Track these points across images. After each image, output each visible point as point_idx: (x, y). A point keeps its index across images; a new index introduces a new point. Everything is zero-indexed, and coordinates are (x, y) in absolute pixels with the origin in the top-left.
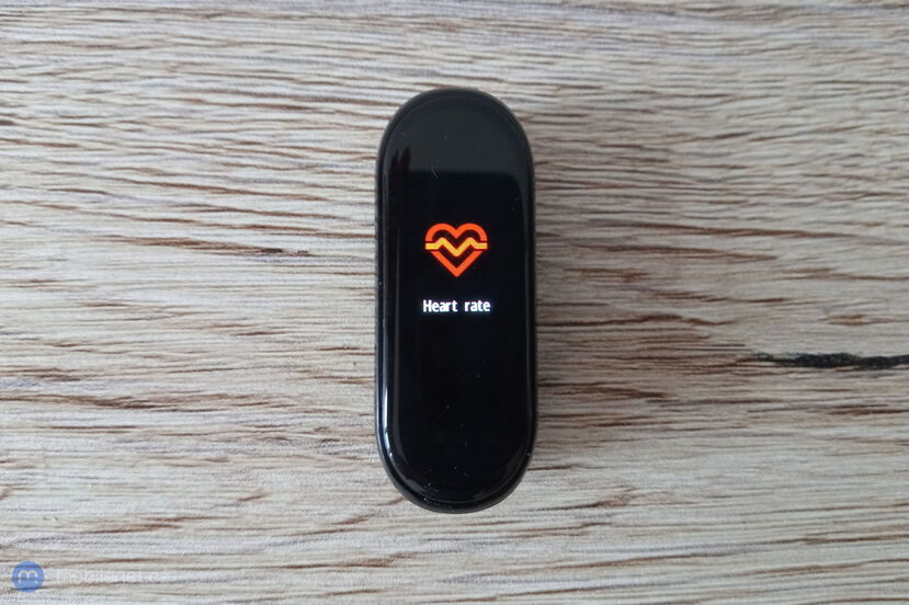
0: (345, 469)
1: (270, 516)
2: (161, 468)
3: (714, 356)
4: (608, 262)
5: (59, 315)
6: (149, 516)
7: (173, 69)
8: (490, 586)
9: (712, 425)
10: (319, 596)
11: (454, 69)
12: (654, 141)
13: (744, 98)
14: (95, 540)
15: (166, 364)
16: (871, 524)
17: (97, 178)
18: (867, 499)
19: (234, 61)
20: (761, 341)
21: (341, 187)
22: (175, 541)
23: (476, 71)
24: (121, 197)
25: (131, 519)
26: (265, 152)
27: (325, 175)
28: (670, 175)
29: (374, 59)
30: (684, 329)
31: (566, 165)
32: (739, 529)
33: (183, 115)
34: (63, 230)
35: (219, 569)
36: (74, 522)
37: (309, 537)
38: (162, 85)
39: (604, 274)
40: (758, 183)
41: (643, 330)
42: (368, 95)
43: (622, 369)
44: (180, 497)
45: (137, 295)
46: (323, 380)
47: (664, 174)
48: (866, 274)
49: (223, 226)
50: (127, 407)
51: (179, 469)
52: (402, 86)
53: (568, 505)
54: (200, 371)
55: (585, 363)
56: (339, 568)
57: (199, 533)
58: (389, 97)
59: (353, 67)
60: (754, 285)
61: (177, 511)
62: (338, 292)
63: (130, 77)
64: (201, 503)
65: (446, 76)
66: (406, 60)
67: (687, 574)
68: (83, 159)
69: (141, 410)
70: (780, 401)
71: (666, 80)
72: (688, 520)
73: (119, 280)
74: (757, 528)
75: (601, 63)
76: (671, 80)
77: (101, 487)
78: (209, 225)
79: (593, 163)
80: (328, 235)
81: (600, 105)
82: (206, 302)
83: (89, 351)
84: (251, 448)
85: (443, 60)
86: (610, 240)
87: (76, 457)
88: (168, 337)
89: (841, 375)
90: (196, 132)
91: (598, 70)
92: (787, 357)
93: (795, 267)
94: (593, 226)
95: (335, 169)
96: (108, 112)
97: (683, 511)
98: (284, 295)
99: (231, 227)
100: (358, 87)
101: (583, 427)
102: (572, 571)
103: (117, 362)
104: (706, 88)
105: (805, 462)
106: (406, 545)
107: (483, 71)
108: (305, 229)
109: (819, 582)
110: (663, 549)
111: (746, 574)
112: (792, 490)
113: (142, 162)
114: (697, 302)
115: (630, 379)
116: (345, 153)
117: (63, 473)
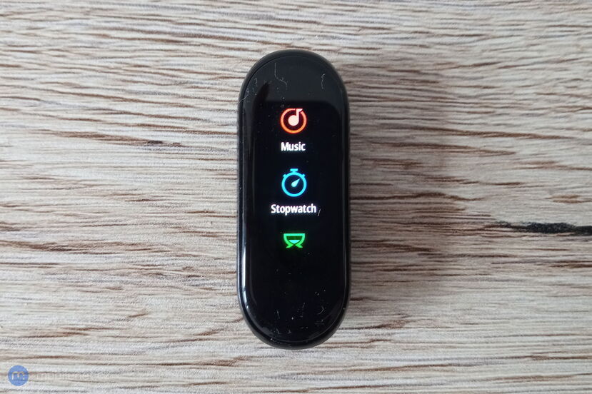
0: (204, 296)
1: (151, 328)
2: (75, 293)
3: (468, 223)
4: (393, 154)
5: (7, 185)
6: (66, 326)
7: (87, 13)
8: (304, 382)
9: (466, 272)
10: (184, 386)
11: (286, 15)
12: (427, 68)
13: (494, 37)
14: (28, 343)
15: (80, 221)
16: (581, 347)
17: (33, 89)
18: (578, 329)
19: (130, 7)
20: (501, 213)
21: (204, 98)
22: (84, 344)
23: (301, 16)
24: (50, 103)
25: (54, 328)
26: (151, 73)
27: (193, 90)
28: (439, 92)
29: (229, 7)
30: (446, 203)
31: (364, 84)
32: (483, 347)
33: (94, 45)
34: (9, 126)
35: (114, 364)
36: (15, 329)
37: (178, 344)
38: (80, 24)
39: (390, 163)
40: (503, 99)
41: (417, 203)
42: (224, 33)
43: (401, 231)
44: (87, 313)
45: (61, 172)
46: (189, 234)
47: (435, 92)
48: (581, 166)
49: (122, 124)
50: (53, 250)
51: (88, 294)
52: (248, 27)
53: (360, 326)
54: (104, 226)
55: (375, 226)
56: (198, 366)
57: (101, 339)
58: (239, 34)
59: (214, 12)
60: (499, 172)
61: (85, 323)
62: (200, 172)
63: (58, 18)
64: (102, 318)
65: (280, 20)
66: (252, 8)
67: (445, 378)
68: (24, 76)
69: (62, 253)
70: (515, 256)
71: (438, 24)
72: (446, 340)
73: (48, 161)
74: (497, 347)
75: (391, 11)
76: (442, 24)
77: (34, 306)
78: (111, 124)
79: (383, 83)
80: (194, 132)
81: (389, 41)
82: (108, 177)
83: (27, 210)
84: (138, 280)
85: (278, 8)
86: (395, 138)
87: (16, 284)
88: (81, 201)
89: (561, 238)
90: (103, 58)
91: (389, 16)
92: (521, 225)
93: (529, 160)
94: (383, 128)
95: (199, 85)
96: (42, 43)
97: (442, 333)
98: (163, 174)
99: (127, 125)
100: (217, 27)
101: (373, 271)
102: (363, 373)
103: (46, 218)
104: (467, 30)
105: (533, 301)
106: (245, 351)
107: (306, 16)
108: (178, 128)
109: (541, 388)
110: (428, 360)
111: (487, 380)
112: (523, 321)
113: (65, 78)
114: (457, 184)
115: (407, 238)
116: (208, 74)
117: (7, 295)
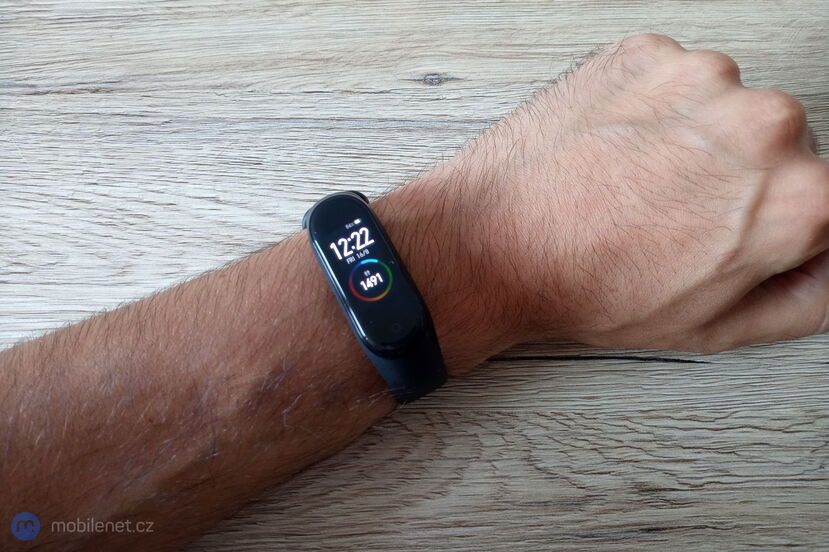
5: (276, 225)
7: (317, 146)
17: (290, 181)
19: (338, 143)
24: (299, 187)
26: (348, 172)
33: (319, 160)
34: (278, 197)
38: (313, 151)
63: (302, 149)
68: (285, 175)
90: (324, 166)
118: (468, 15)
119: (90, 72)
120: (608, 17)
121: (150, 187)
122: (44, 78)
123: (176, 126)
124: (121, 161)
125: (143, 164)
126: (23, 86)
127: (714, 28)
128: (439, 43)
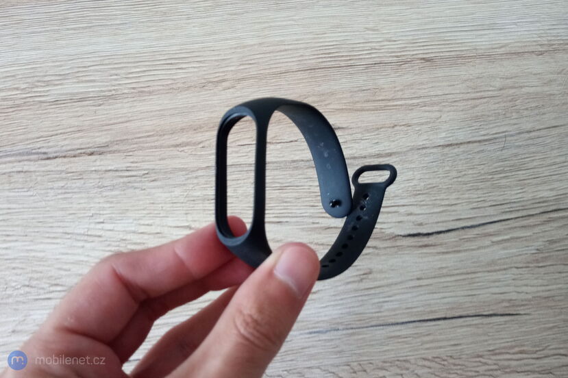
118: (344, 80)
119: (85, 140)
120: (440, 75)
121: (142, 222)
122: (51, 147)
123: (153, 176)
124: (119, 205)
125: (133, 206)
126: (38, 153)
127: (511, 78)
128: (327, 102)
